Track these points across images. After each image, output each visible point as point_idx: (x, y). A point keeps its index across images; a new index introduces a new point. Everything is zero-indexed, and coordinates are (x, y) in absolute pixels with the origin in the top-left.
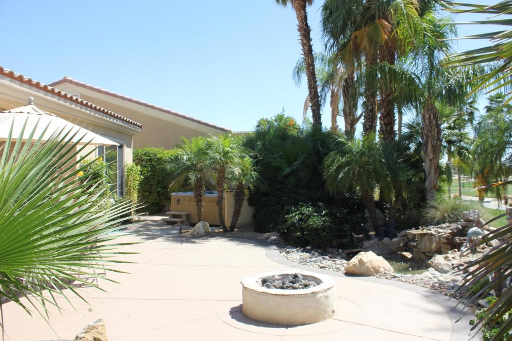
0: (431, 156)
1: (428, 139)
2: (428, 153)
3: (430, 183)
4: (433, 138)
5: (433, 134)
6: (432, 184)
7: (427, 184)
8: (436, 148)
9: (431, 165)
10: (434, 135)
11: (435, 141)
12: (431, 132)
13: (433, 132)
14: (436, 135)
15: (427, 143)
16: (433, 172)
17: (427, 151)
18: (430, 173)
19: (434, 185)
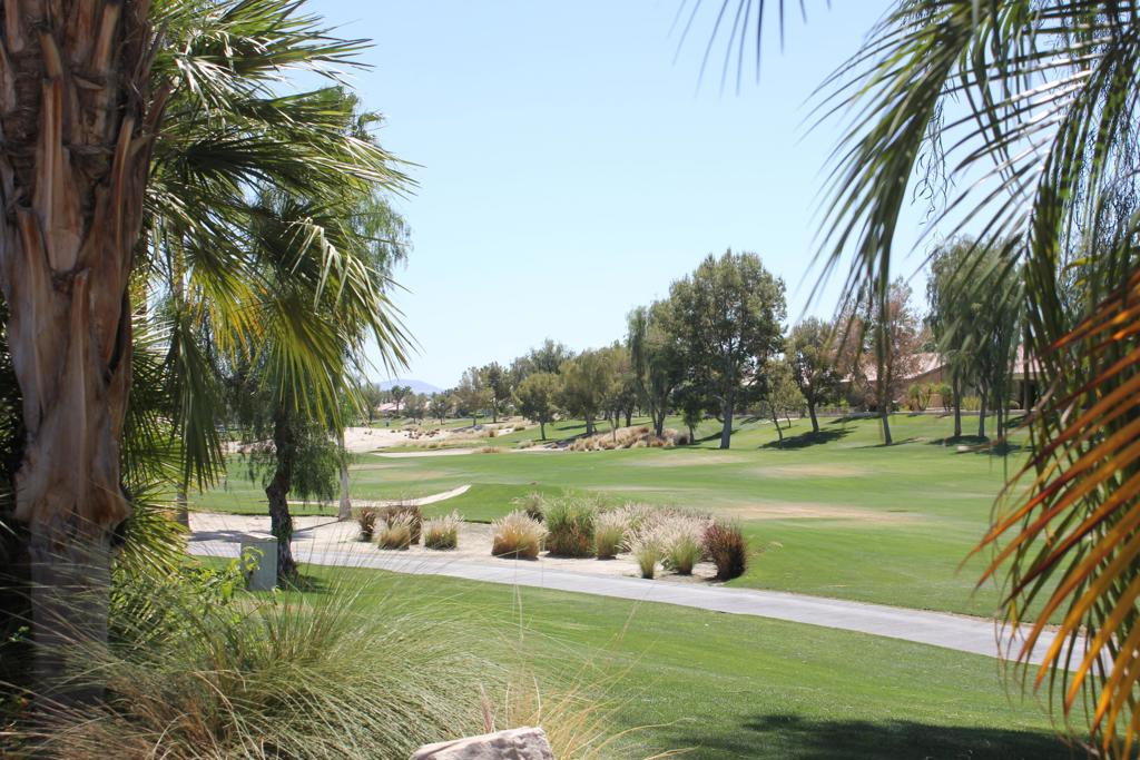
0: (66, 249)
1: (39, 101)
2: (36, 224)
3: (58, 482)
4: (81, 92)
5: (78, 55)
6: (81, 490)
7: (31, 484)
8: (103, 180)
9: (64, 320)
10: (87, 71)
11: (100, 125)
12: (66, 42)
13: (83, 44)
14: (103, 65)
15: (34, 136)
16: (80, 381)
17: (26, 201)
18: (56, 392)
19: (95, 491)
